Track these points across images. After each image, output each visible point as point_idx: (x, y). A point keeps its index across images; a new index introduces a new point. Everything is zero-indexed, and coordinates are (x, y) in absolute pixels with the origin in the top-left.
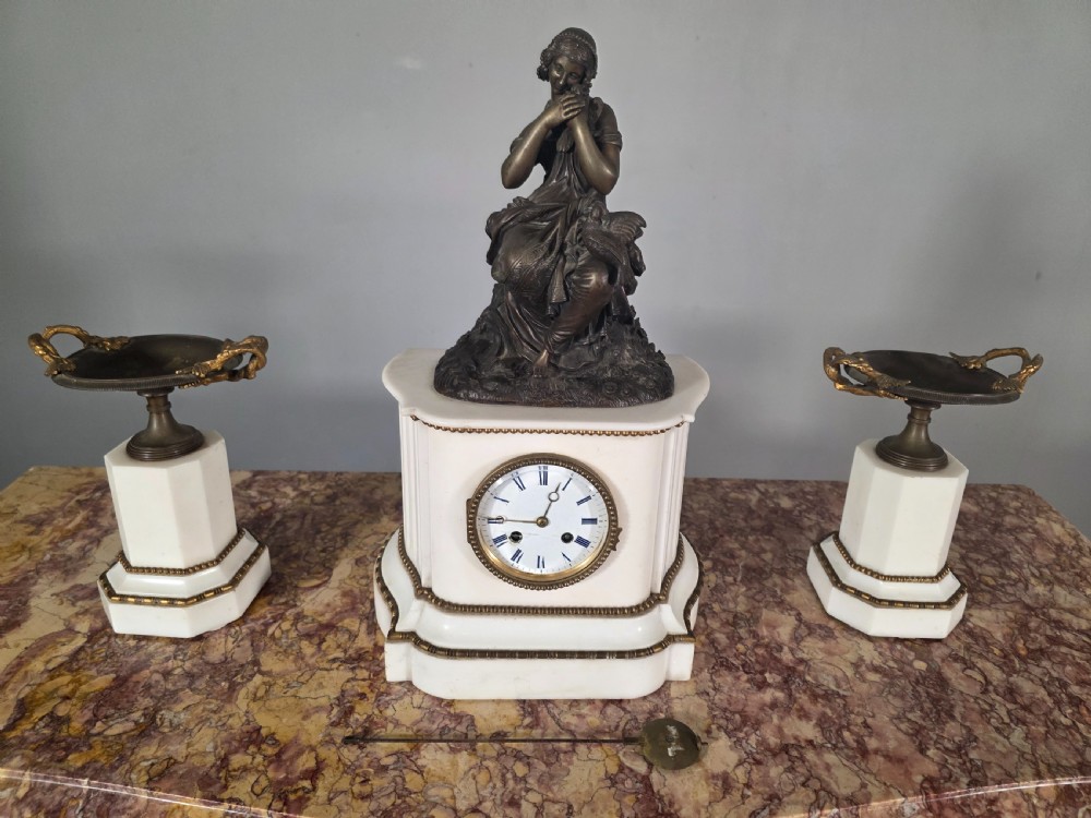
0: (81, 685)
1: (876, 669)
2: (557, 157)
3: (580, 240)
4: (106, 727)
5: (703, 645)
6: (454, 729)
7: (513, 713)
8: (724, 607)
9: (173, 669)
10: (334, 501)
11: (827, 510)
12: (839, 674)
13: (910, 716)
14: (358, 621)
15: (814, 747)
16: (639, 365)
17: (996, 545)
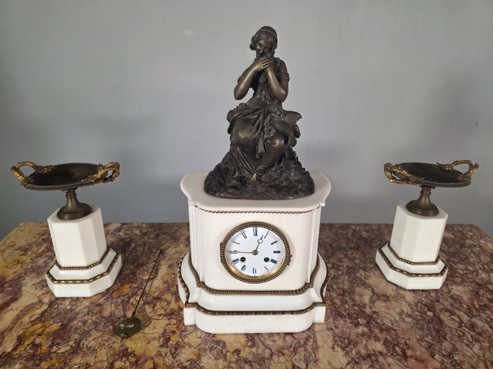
0: (46, 328)
1: (409, 316)
2: (260, 85)
3: (271, 124)
4: (57, 349)
5: (329, 305)
6: (216, 348)
7: (243, 339)
8: (338, 286)
9: (88, 320)
10: (158, 237)
11: (384, 238)
12: (393, 319)
13: (426, 339)
14: (171, 296)
15: (382, 355)
16: (298, 179)
17: (463, 254)
